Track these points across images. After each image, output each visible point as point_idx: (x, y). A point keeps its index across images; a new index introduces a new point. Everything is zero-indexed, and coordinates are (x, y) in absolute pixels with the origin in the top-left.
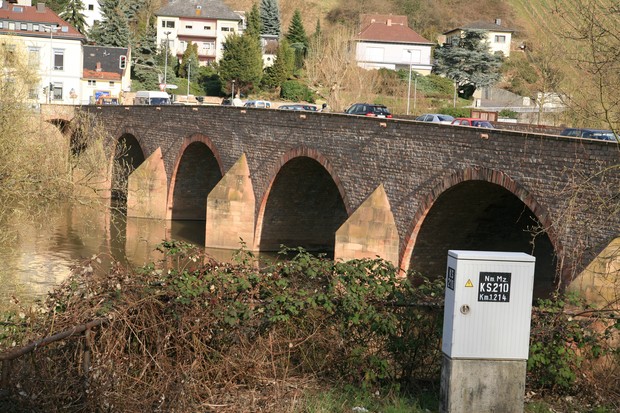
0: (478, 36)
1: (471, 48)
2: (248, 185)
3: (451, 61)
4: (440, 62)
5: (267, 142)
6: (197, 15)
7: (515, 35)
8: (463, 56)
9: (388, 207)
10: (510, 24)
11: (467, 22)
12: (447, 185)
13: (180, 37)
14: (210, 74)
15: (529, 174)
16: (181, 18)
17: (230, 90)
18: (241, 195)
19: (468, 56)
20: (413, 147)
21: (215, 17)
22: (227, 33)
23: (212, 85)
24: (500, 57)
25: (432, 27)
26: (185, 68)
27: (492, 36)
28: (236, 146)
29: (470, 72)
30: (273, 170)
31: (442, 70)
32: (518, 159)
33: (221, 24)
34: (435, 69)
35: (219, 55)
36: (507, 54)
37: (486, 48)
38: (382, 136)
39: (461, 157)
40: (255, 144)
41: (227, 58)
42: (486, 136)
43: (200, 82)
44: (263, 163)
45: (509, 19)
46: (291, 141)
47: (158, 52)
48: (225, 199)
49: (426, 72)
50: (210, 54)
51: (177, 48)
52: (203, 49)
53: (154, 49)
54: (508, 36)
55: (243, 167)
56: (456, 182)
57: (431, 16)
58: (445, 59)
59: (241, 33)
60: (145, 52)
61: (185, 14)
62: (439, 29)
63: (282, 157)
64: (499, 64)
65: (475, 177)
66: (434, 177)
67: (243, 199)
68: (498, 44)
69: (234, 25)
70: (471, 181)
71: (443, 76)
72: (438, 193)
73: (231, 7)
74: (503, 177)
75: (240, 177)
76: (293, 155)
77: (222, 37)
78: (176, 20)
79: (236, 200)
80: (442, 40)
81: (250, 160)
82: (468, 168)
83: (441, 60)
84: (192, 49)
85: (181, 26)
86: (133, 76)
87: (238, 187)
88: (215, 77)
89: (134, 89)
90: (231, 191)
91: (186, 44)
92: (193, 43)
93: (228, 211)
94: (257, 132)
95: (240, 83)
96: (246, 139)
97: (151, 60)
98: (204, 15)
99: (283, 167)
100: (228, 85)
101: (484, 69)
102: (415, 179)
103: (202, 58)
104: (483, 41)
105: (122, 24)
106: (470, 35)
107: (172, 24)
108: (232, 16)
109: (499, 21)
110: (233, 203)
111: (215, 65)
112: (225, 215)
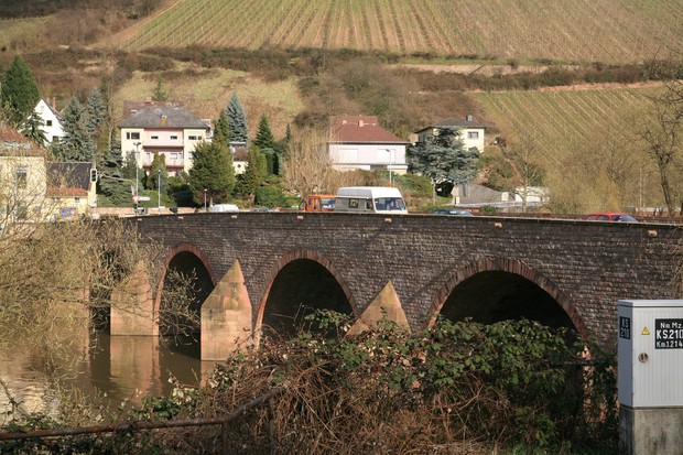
0: (452, 133)
1: (446, 145)
2: (243, 293)
3: (426, 159)
4: (416, 162)
5: (261, 247)
6: (163, 124)
7: (487, 132)
8: (438, 153)
9: (399, 305)
10: (480, 120)
11: (437, 120)
12: (461, 278)
13: (145, 148)
14: (180, 185)
15: (548, 260)
16: (146, 129)
17: (202, 199)
18: (237, 303)
19: (445, 153)
20: (422, 242)
21: (181, 125)
22: (195, 142)
23: (182, 195)
24: (475, 153)
25: (403, 126)
26: (153, 180)
27: (465, 132)
28: (228, 252)
29: (447, 169)
30: (269, 275)
31: (418, 169)
32: (535, 247)
33: (188, 133)
34: (411, 168)
35: (188, 164)
36: (481, 149)
37: (460, 144)
38: (388, 232)
39: (474, 248)
40: (249, 249)
41: (197, 167)
42: (500, 225)
43: (169, 193)
44: (258, 268)
45: (479, 115)
46: (288, 243)
47: (125, 165)
48: (220, 308)
49: (402, 171)
50: (178, 163)
51: (144, 159)
52: (171, 159)
53: (120, 162)
54: (481, 132)
55: (237, 274)
56: (471, 274)
57: (401, 115)
58: (420, 158)
59: (210, 141)
60: (111, 165)
61: (150, 124)
62: (410, 128)
63: (279, 261)
64: (476, 160)
65: (490, 267)
66: (446, 271)
67: (239, 308)
68: (472, 140)
69: (202, 133)
70: (486, 272)
71: (419, 174)
72: (452, 286)
73: (196, 116)
74: (521, 265)
75: (235, 285)
76: (291, 258)
77: (190, 146)
78: (141, 131)
79: (231, 309)
80: (414, 139)
81: (244, 267)
82: (482, 259)
83: (417, 159)
84: (159, 160)
85: (146, 137)
86: (99, 191)
87: (233, 295)
88: (185, 188)
89: (101, 204)
90: (226, 299)
91: (152, 155)
92: (160, 153)
93: (223, 321)
94: (251, 236)
95: (212, 192)
96: (239, 245)
97: (117, 173)
98: (170, 124)
99: (280, 271)
100: (200, 194)
101: (460, 165)
102: (425, 274)
103: (170, 168)
104: (457, 138)
105: (84, 138)
106: (445, 133)
107: (136, 136)
108: (199, 124)
109: (470, 118)
110: (228, 312)
111: (184, 174)
112: (220, 326)
